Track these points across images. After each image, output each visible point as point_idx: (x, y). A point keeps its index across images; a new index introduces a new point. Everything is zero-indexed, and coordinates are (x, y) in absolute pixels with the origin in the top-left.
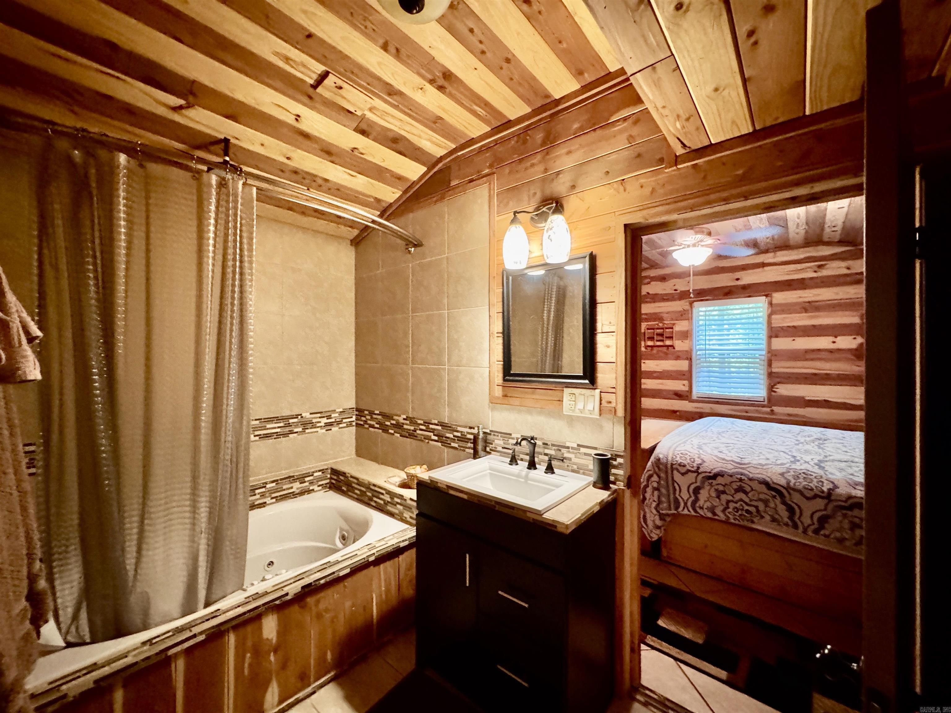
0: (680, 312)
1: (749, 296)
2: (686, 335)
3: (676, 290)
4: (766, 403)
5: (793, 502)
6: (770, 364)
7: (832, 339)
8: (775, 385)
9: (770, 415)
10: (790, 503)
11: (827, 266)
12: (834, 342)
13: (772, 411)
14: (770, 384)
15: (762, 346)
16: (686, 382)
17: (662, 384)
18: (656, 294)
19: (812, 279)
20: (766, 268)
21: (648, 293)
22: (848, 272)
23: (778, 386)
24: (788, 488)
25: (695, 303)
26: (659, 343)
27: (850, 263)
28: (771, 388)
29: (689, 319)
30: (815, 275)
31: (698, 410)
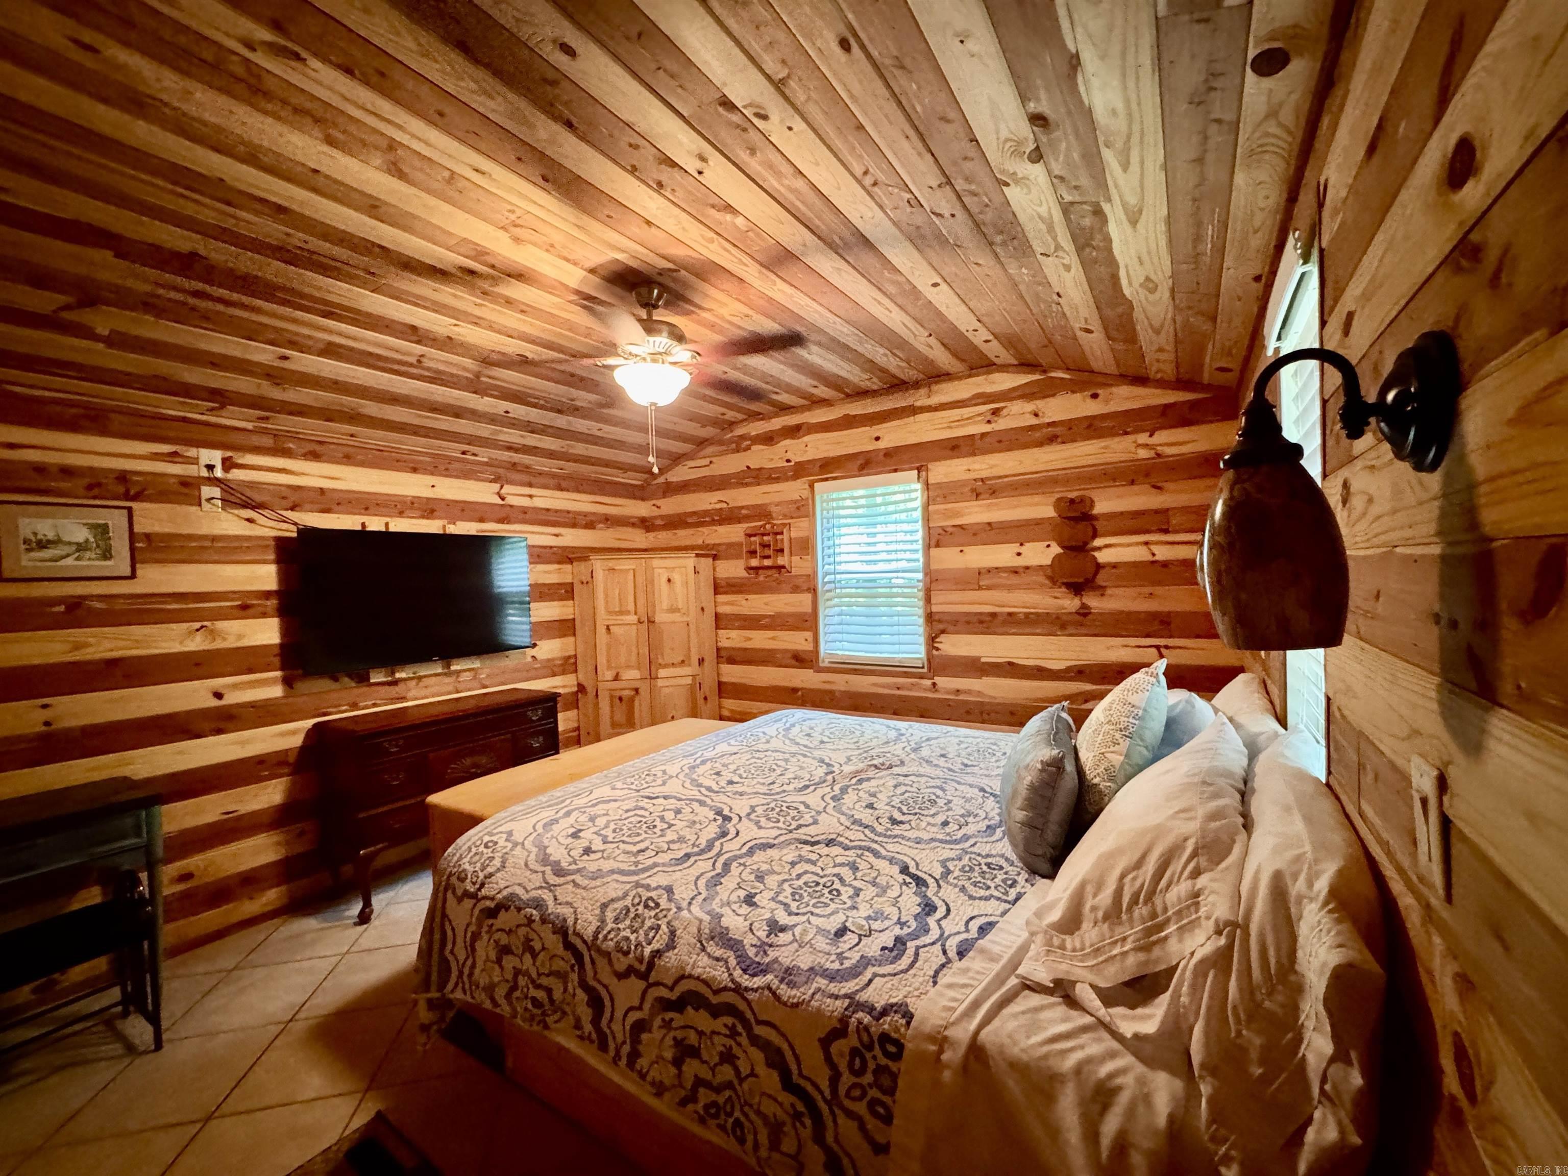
0: (795, 502)
1: (896, 471)
2: (806, 546)
3: (788, 461)
4: (925, 670)
5: (599, 982)
6: (928, 600)
7: (1015, 547)
8: (936, 637)
9: (930, 690)
10: (593, 983)
11: (1005, 412)
12: (1019, 554)
13: (934, 684)
14: (930, 635)
15: (917, 564)
16: (809, 635)
17: (773, 638)
18: (760, 469)
19: (983, 435)
20: (920, 417)
21: (748, 467)
22: (1034, 421)
23: (942, 638)
24: (592, 946)
25: (816, 485)
26: (767, 562)
27: (1039, 404)
28: (932, 641)
29: (807, 516)
30: (987, 428)
31: (827, 687)
